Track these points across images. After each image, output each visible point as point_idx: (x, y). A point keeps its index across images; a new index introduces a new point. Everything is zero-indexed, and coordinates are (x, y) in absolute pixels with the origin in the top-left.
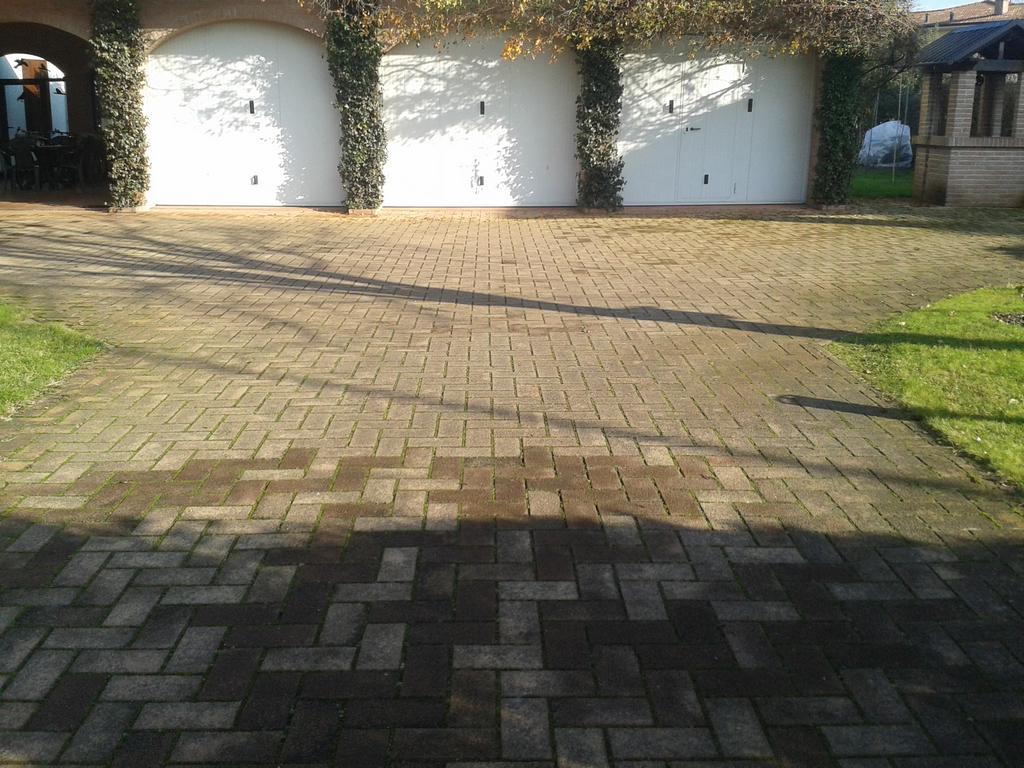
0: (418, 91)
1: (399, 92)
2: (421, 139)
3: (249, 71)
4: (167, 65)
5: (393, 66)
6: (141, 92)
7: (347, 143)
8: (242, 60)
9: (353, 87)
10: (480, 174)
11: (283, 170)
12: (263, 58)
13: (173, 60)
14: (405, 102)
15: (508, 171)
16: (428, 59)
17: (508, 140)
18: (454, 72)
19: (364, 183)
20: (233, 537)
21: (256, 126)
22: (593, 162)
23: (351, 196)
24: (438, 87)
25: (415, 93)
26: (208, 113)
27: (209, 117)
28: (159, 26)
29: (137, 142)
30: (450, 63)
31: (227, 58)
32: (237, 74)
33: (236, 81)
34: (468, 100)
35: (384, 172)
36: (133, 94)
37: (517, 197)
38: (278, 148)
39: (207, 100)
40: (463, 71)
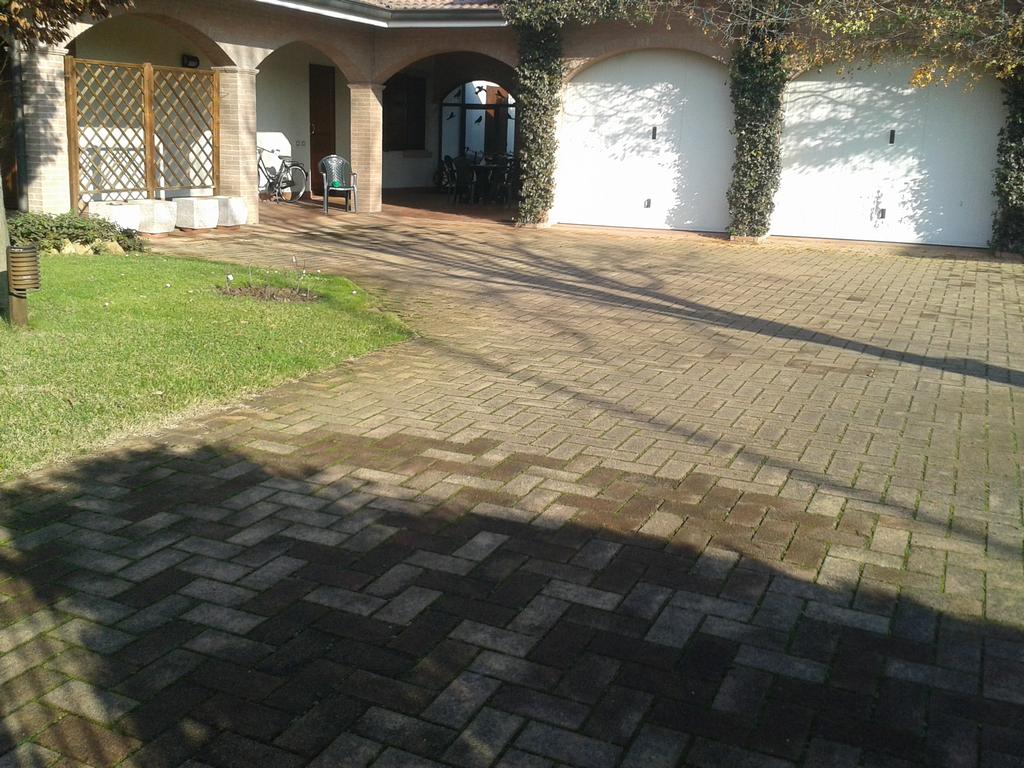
0: (823, 118)
1: (803, 118)
2: (820, 167)
3: (656, 98)
4: (583, 92)
5: (801, 92)
6: (556, 118)
7: (739, 169)
8: (650, 87)
9: (752, 113)
10: (881, 207)
11: (675, 195)
12: (670, 86)
13: (589, 87)
14: (807, 129)
15: (915, 205)
16: (838, 85)
17: (919, 172)
18: (865, 99)
19: (751, 211)
20: (373, 497)
21: (656, 151)
22: (1012, 200)
23: (736, 223)
24: (846, 114)
25: (820, 119)
26: (614, 138)
27: (614, 142)
28: (578, 55)
29: (547, 164)
30: (861, 90)
31: (638, 84)
32: (645, 101)
33: (643, 108)
34: (877, 129)
35: (774, 200)
36: (548, 119)
37: (922, 234)
38: (674, 173)
39: (614, 126)
40: (875, 98)
